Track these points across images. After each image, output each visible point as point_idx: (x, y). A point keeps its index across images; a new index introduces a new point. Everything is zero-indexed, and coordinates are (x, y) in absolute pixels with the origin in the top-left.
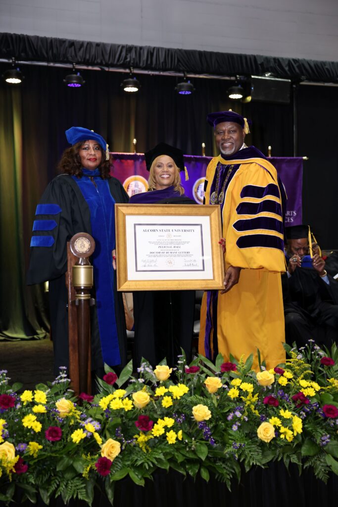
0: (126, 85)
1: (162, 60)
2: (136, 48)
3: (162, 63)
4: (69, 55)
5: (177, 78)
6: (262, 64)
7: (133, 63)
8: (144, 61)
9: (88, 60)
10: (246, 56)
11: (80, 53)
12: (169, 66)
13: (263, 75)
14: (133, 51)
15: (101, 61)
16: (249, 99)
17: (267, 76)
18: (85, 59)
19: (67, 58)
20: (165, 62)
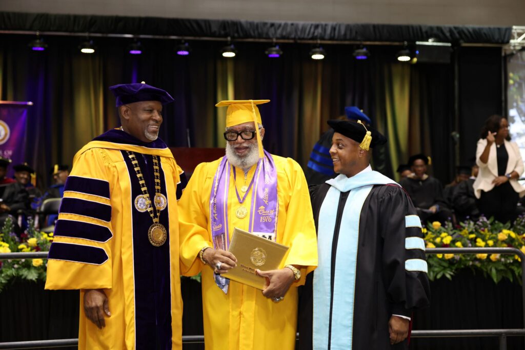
0: (315, 53)
1: (343, 33)
2: (322, 25)
3: (343, 35)
4: (270, 33)
6: (426, 32)
7: (320, 37)
8: (328, 35)
9: (285, 36)
10: (412, 27)
11: (279, 31)
12: (348, 37)
13: (427, 41)
14: (320, 27)
15: (296, 37)
16: (415, 60)
17: (430, 42)
18: (282, 35)
19: (269, 35)
20: (345, 34)
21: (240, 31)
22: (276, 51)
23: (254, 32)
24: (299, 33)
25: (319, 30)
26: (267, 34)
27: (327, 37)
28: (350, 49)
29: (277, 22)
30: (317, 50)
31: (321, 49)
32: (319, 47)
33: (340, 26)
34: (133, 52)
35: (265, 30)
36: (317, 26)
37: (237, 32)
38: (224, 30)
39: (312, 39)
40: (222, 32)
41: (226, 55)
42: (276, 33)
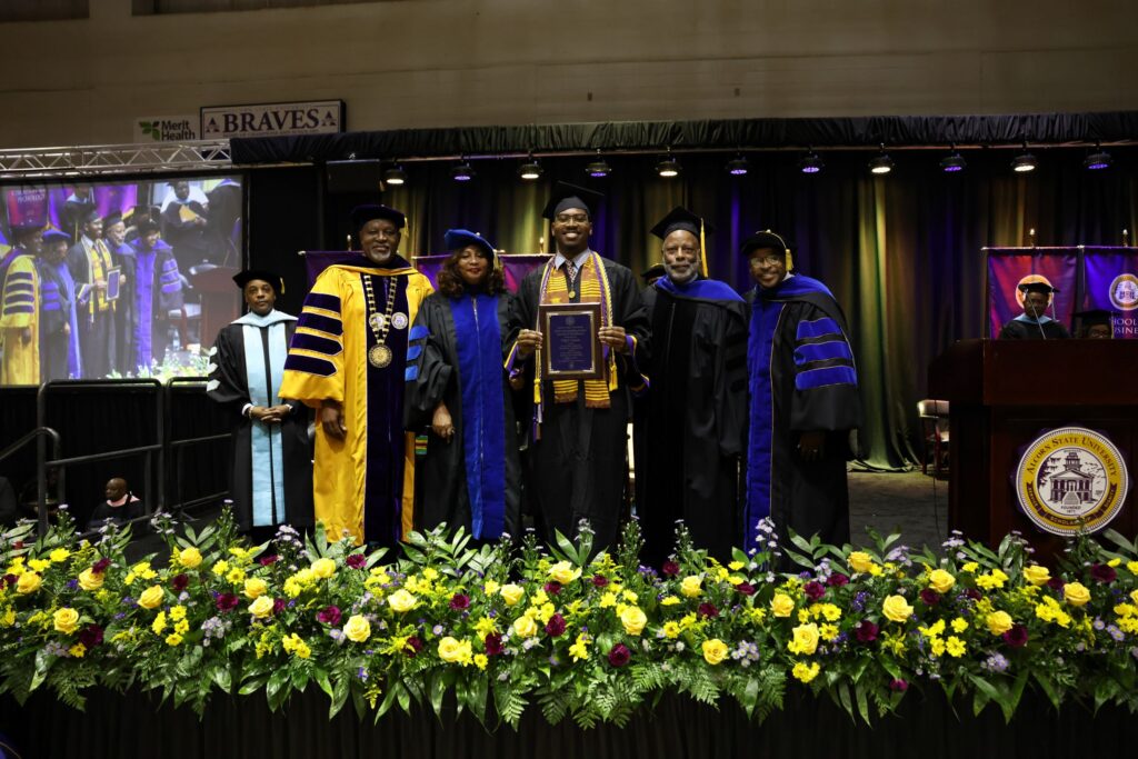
0: (1018, 163)
1: (1066, 129)
3: (1068, 132)
4: (947, 135)
5: (1087, 150)
7: (1029, 137)
8: (1043, 133)
9: (972, 138)
11: (961, 131)
12: (1076, 134)
14: (1029, 122)
15: (988, 139)
18: (967, 137)
19: (945, 139)
20: (1071, 130)
21: (899, 132)
23: (921, 134)
24: (994, 132)
26: (942, 135)
27: (1041, 136)
29: (958, 115)
30: (1024, 157)
31: (1029, 156)
32: (1025, 154)
33: (1062, 116)
34: (735, 172)
35: (939, 130)
36: (1023, 120)
38: (873, 133)
39: (1014, 141)
40: (872, 136)
41: (877, 170)
42: (956, 134)
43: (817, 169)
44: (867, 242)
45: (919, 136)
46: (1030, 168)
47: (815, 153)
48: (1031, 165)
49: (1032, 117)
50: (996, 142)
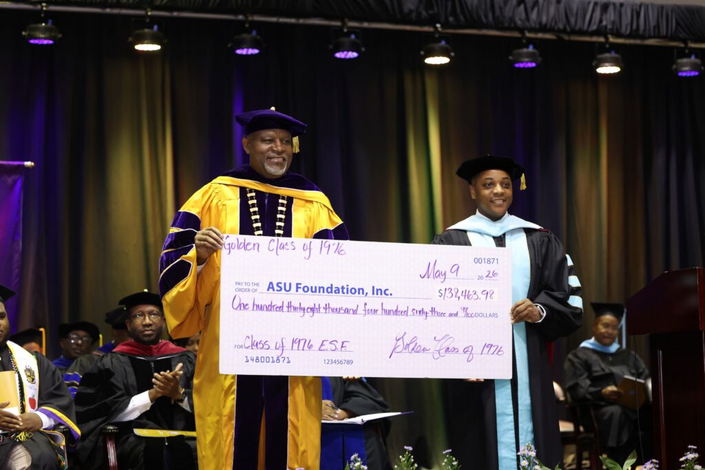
0: (601, 63)
1: (653, 23)
3: (654, 27)
4: (517, 19)
5: (675, 51)
7: (612, 29)
8: (627, 25)
9: (546, 25)
11: (534, 15)
12: (663, 31)
14: (611, 9)
15: (565, 28)
18: (540, 23)
19: (515, 23)
20: (658, 26)
21: (459, 10)
22: (530, 55)
23: (486, 15)
24: (572, 20)
25: (611, 15)
26: (512, 19)
27: (625, 29)
28: (667, 57)
30: (607, 55)
31: (613, 54)
32: (608, 51)
33: (647, 7)
34: (243, 51)
35: (507, 12)
36: (605, 8)
37: (454, 13)
38: (427, 9)
39: (596, 33)
40: (424, 13)
41: (431, 61)
42: (528, 18)
43: (355, 55)
44: (418, 162)
45: (484, 20)
46: (616, 70)
47: (352, 30)
48: (617, 65)
49: (614, 4)
50: (574, 32)
